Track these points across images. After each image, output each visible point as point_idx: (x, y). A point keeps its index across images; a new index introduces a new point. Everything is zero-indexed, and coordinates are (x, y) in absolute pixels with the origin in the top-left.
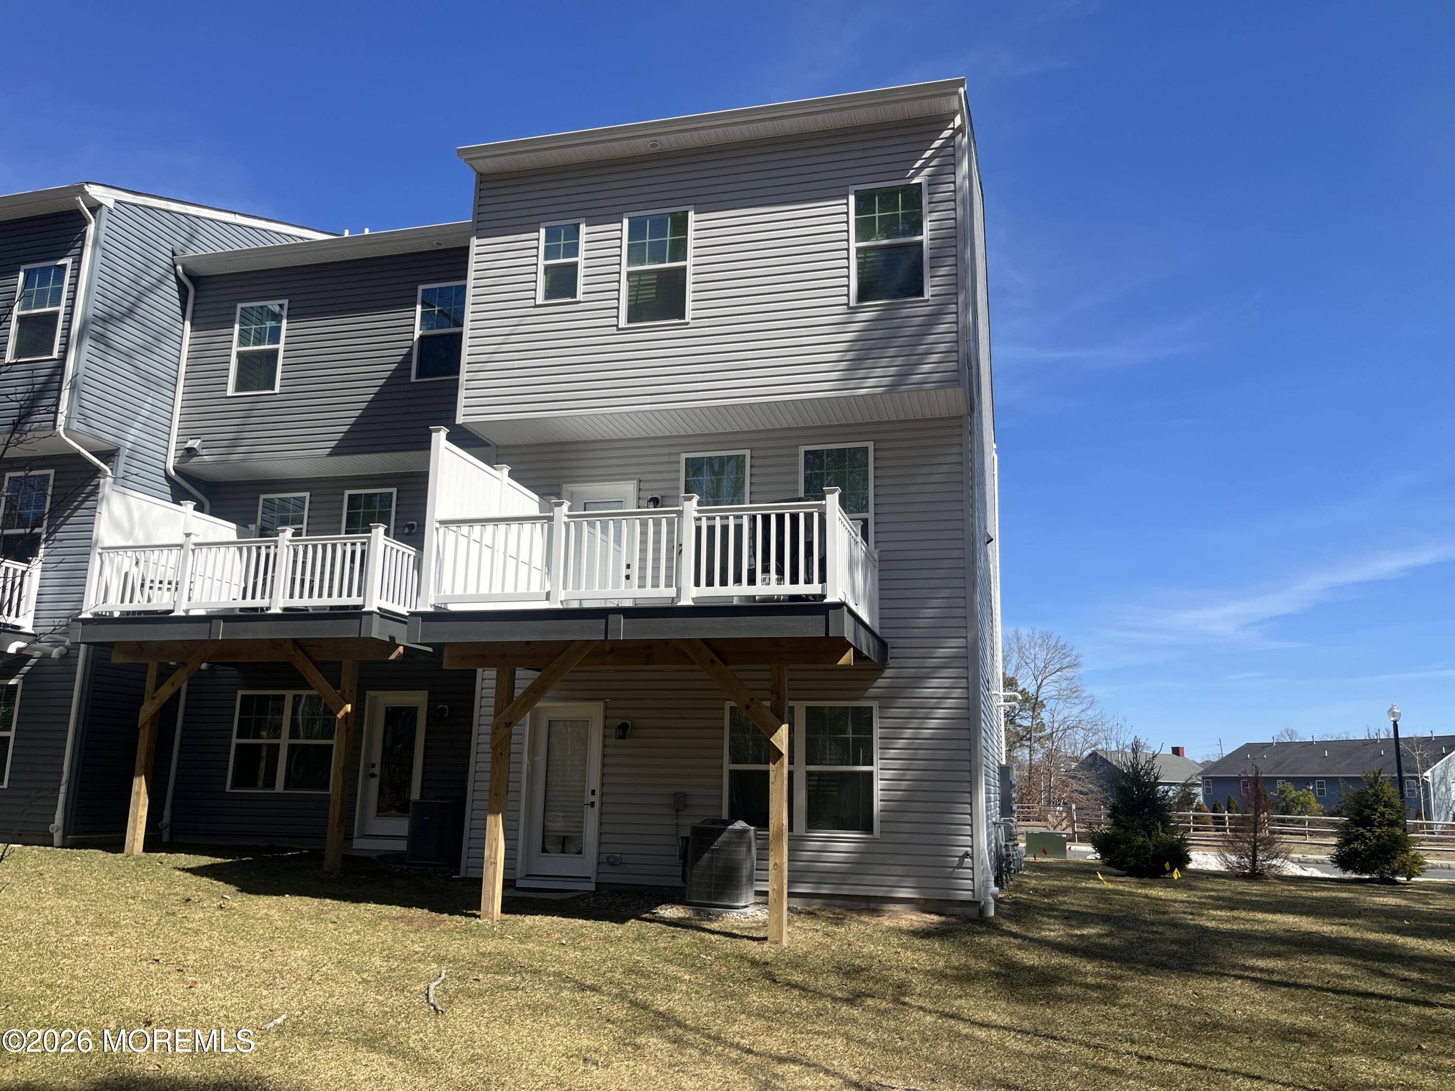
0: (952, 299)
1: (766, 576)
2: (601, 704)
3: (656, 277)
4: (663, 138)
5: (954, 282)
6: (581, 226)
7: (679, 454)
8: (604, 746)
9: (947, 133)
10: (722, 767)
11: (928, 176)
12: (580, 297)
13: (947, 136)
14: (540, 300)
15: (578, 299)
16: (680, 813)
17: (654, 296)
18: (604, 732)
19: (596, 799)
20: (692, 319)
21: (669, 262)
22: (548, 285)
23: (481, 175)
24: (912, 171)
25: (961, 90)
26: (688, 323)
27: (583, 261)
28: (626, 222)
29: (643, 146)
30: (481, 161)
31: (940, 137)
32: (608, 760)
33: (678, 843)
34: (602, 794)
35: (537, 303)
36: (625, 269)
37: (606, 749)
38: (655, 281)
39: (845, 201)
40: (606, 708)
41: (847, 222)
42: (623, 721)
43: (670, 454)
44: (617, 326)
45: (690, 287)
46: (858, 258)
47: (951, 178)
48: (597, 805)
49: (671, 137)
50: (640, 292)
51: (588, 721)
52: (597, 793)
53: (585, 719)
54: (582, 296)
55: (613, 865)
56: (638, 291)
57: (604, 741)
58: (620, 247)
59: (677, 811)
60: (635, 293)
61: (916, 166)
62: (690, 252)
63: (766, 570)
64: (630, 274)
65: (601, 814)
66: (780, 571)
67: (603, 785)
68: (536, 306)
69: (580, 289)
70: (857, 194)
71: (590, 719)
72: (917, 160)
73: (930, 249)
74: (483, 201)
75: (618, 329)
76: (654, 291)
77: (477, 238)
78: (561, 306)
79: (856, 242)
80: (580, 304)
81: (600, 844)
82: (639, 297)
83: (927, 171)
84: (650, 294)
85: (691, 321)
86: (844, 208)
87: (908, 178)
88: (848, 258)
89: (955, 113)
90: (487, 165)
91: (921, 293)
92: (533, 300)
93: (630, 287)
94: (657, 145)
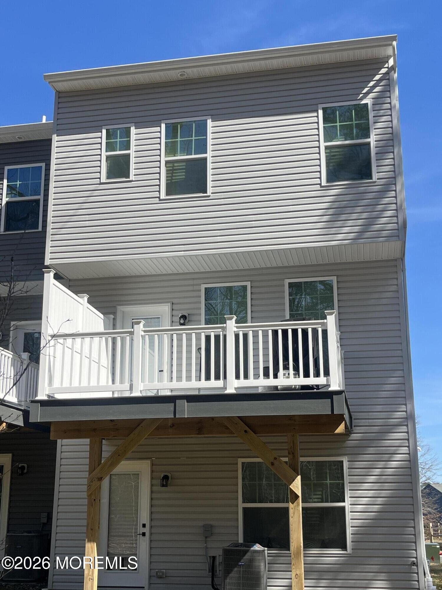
0: (393, 181)
1: (286, 372)
2: (149, 462)
3: (185, 164)
4: (189, 71)
5: (393, 170)
6: (132, 128)
7: (200, 285)
8: (152, 492)
9: (384, 71)
10: (237, 506)
11: (373, 99)
12: (132, 178)
13: (384, 72)
14: (104, 180)
15: (131, 179)
16: (208, 539)
17: (184, 177)
18: (151, 482)
19: (147, 530)
20: (212, 193)
21: (194, 155)
22: (108, 169)
23: (59, 92)
24: (361, 95)
25: (395, 43)
26: (209, 196)
27: (134, 153)
28: (163, 126)
29: (174, 75)
30: (60, 84)
31: (380, 73)
32: (155, 502)
33: (207, 560)
34: (151, 527)
35: (102, 181)
36: (163, 159)
37: (153, 494)
38: (184, 167)
39: (315, 114)
40: (152, 465)
41: (318, 129)
42: (166, 474)
43: (193, 285)
44: (159, 197)
45: (210, 172)
46: (326, 153)
47: (388, 100)
48: (147, 534)
49: (195, 70)
50: (174, 175)
51: (139, 474)
52: (148, 526)
53: (136, 473)
54: (133, 177)
55: (160, 577)
56: (172, 174)
57: (151, 488)
58: (160, 144)
59: (206, 537)
60: (170, 175)
61: (364, 91)
62: (209, 148)
63: (286, 367)
64: (167, 162)
65: (151, 541)
66: (296, 368)
67: (151, 520)
68: (101, 184)
69: (132, 172)
70: (324, 110)
71: (140, 473)
72: (364, 88)
73: (376, 147)
74: (61, 111)
75: (160, 200)
76: (184, 174)
77: (57, 136)
78: (119, 183)
79: (325, 142)
80: (132, 183)
81: (151, 562)
82: (174, 178)
83: (371, 95)
84: (180, 176)
85: (211, 195)
86: (315, 120)
87: (359, 100)
88: (319, 153)
89: (389, 57)
90: (63, 86)
91: (370, 176)
92: (99, 180)
93: (167, 171)
94: (184, 75)
